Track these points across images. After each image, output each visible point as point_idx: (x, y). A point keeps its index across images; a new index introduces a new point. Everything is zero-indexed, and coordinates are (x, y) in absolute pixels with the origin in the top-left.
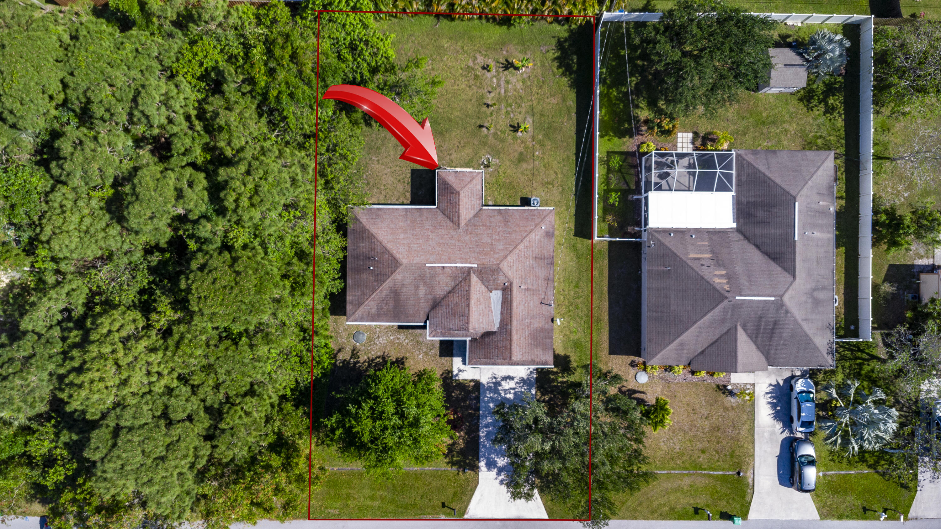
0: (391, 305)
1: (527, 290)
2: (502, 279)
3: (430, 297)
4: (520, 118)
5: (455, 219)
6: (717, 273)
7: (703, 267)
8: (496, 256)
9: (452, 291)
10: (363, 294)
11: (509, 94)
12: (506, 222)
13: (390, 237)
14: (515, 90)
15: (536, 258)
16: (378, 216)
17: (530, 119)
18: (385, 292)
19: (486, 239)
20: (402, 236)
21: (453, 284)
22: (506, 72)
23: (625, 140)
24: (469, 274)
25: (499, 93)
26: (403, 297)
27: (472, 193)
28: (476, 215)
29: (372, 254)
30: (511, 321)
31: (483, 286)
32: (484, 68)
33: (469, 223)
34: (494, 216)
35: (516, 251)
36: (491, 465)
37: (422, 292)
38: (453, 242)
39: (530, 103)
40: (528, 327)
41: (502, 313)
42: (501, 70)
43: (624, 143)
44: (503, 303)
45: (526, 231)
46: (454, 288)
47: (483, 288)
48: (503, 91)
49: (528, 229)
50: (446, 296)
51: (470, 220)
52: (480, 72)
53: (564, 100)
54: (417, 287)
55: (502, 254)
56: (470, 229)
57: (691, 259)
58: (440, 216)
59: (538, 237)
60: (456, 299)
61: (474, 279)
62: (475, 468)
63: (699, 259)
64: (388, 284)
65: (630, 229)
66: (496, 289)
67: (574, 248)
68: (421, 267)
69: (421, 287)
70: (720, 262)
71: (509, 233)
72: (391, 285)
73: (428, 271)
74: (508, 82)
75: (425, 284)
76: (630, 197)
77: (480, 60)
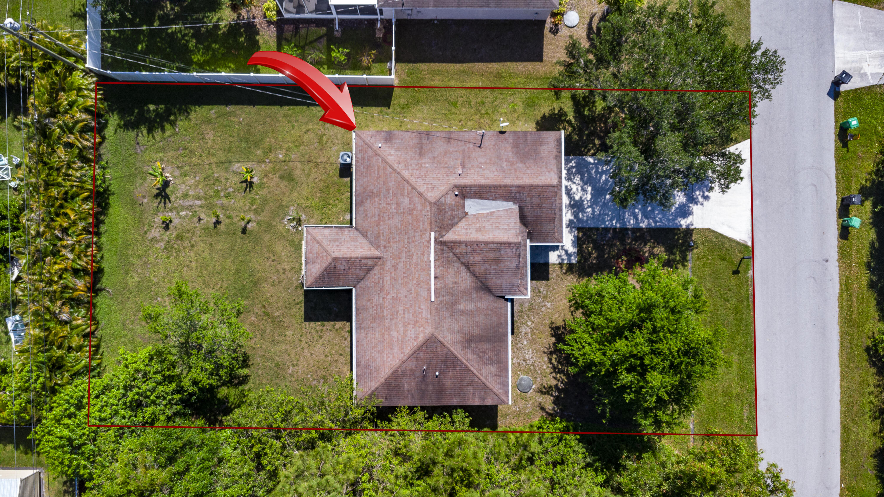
0: (486, 346)
1: (463, 166)
2: (450, 199)
3: (474, 295)
4: (235, 179)
5: (370, 262)
8: (419, 207)
9: (467, 266)
10: (471, 383)
11: (202, 193)
12: (372, 195)
13: (396, 350)
14: (197, 186)
15: (421, 155)
17: (236, 166)
18: (470, 356)
19: (397, 221)
20: (394, 334)
21: (457, 264)
22: (172, 199)
24: (444, 243)
25: (201, 207)
26: (476, 331)
27: (335, 241)
28: (364, 235)
29: (418, 373)
30: (505, 186)
31: (460, 224)
32: (167, 228)
33: (375, 243)
34: (365, 211)
35: (412, 180)
36: (684, 212)
37: (467, 306)
38: (400, 265)
39: (214, 166)
40: (512, 164)
41: (495, 199)
42: (169, 205)
44: (481, 198)
45: (385, 168)
46: (463, 264)
47: (463, 224)
48: (198, 203)
49: (382, 165)
50: (473, 273)
51: (371, 243)
52: (172, 233)
53: (209, 121)
54: (462, 312)
56: (383, 243)
58: (367, 283)
59: (393, 152)
60: (477, 260)
61: (450, 236)
62: (689, 231)
64: (458, 352)
65: (379, 35)
66: (463, 207)
67: (405, 107)
68: (435, 308)
69: (462, 307)
71: (388, 190)
72: (459, 346)
73: (441, 299)
74: (186, 196)
75: (457, 302)
76: (338, 34)
77: (156, 232)
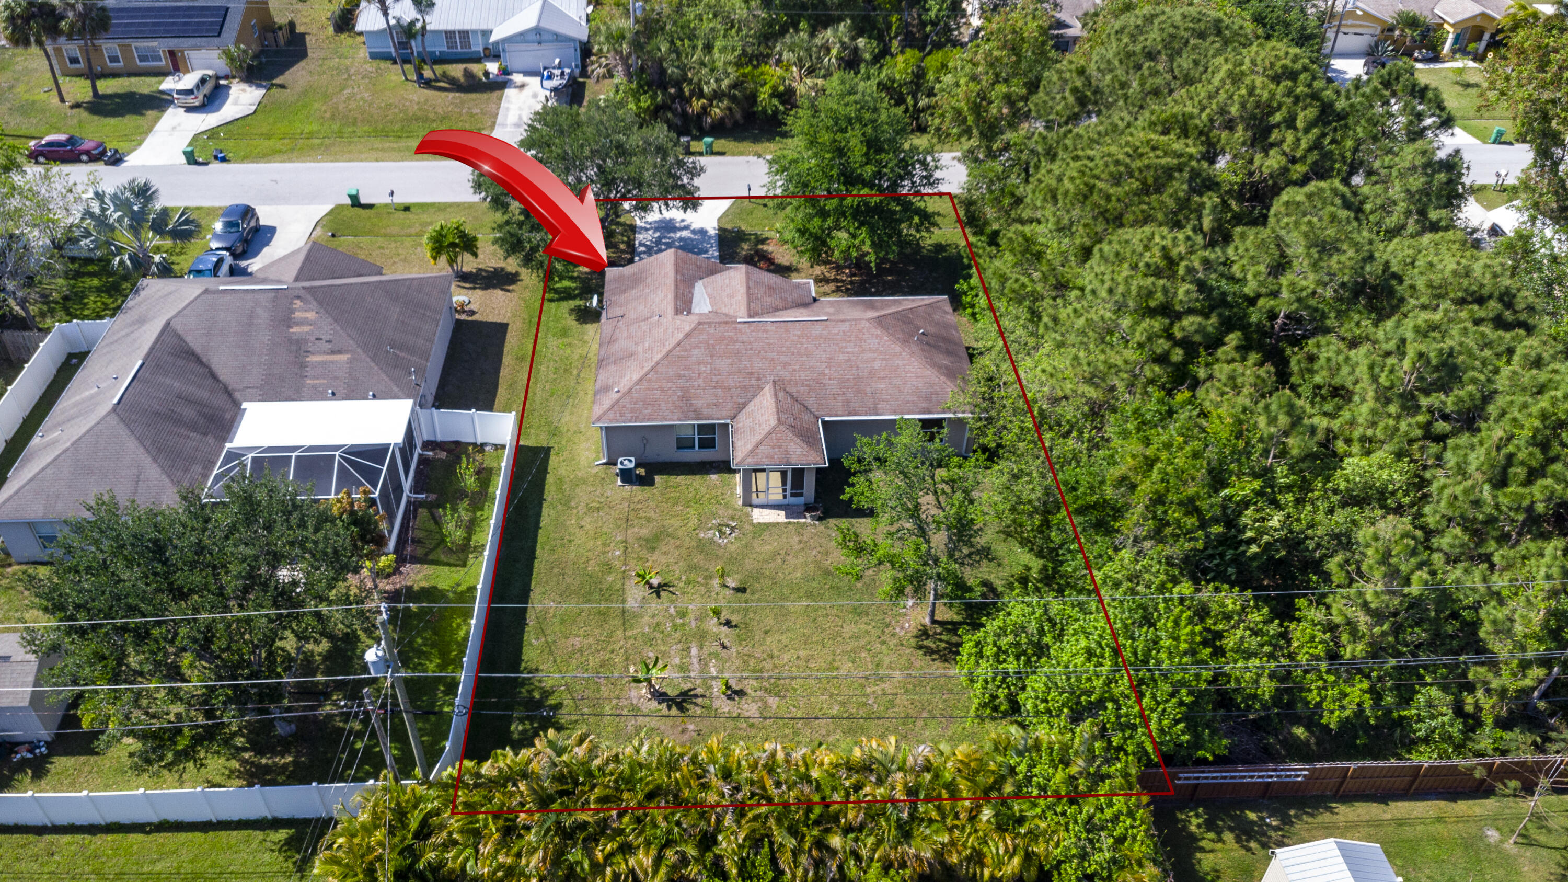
1: (648, 319)
4: (655, 605)
5: (781, 395)
6: (306, 329)
7: (328, 337)
8: (703, 337)
11: (679, 646)
12: (686, 397)
14: (666, 654)
15: (631, 356)
16: (928, 398)
17: (632, 603)
19: (723, 364)
20: (877, 365)
22: (686, 686)
23: (424, 584)
25: (701, 648)
28: (742, 406)
29: (924, 347)
30: (677, 291)
31: (726, 314)
32: (741, 693)
33: (752, 392)
34: (708, 406)
35: (667, 349)
36: (701, 232)
38: (783, 358)
39: (629, 633)
41: (691, 294)
42: (699, 691)
43: (427, 578)
44: (691, 304)
45: (649, 381)
48: (694, 651)
49: (645, 385)
51: (754, 397)
52: (750, 686)
55: (693, 341)
56: (753, 382)
57: (347, 352)
58: (811, 401)
59: (625, 379)
60: (772, 303)
61: (741, 314)
62: (722, 230)
63: (333, 352)
65: (443, 455)
66: (702, 312)
70: (294, 348)
71: (680, 377)
74: (683, 668)
76: (432, 497)
77: (750, 708)
